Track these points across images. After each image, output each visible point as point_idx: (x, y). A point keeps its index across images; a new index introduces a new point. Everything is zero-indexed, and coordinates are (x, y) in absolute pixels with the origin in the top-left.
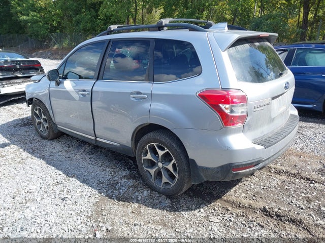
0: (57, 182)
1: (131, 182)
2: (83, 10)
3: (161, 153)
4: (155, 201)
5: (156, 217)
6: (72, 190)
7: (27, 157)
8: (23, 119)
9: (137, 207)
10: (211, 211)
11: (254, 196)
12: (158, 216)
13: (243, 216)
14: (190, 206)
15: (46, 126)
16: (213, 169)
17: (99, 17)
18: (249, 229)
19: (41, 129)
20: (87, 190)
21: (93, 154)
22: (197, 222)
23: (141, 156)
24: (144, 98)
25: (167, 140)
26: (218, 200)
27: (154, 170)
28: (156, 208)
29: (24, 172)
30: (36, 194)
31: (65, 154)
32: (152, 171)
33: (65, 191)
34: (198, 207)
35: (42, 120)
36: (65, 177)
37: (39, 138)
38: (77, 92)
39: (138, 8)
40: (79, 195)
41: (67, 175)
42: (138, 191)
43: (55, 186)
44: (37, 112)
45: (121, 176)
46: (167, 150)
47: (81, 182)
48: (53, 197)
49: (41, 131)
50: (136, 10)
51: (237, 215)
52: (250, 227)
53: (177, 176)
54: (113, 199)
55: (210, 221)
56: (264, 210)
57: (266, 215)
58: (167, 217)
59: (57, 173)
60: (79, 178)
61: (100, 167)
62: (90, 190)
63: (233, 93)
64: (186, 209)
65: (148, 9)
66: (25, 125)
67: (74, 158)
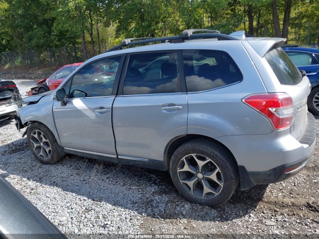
0: (86, 209)
1: (165, 198)
2: (35, 26)
3: (201, 163)
4: (200, 213)
5: (212, 230)
6: (107, 216)
7: (36, 186)
8: (8, 145)
9: (186, 222)
10: (260, 215)
11: (291, 193)
12: (212, 228)
13: (294, 215)
14: (238, 213)
15: (47, 150)
16: (265, 173)
17: (52, 33)
18: (306, 227)
19: (41, 153)
20: (124, 213)
21: (108, 173)
22: (255, 228)
23: (176, 169)
24: (178, 109)
25: (210, 149)
26: (260, 202)
27: (193, 182)
28: (207, 220)
29: (42, 203)
30: (70, 225)
31: (77, 177)
32: (191, 183)
33: (101, 217)
34: (246, 212)
35: (42, 144)
36: (92, 202)
37: (39, 164)
38: (93, 110)
39: (93, 23)
40: (118, 219)
41: (93, 200)
42: (178, 205)
43: (87, 214)
44: (36, 136)
45: (152, 193)
46: (210, 160)
47: (113, 205)
48: (91, 226)
49: (41, 155)
50: (92, 25)
51: (288, 215)
52: (306, 225)
53: (222, 185)
54: (158, 218)
55: (266, 225)
56: (309, 206)
57: (312, 210)
58: (222, 227)
59: (82, 199)
60: (108, 200)
61: (123, 186)
62: (127, 212)
63: (281, 97)
64: (235, 216)
65: (105, 23)
66: (14, 151)
67: (90, 180)
